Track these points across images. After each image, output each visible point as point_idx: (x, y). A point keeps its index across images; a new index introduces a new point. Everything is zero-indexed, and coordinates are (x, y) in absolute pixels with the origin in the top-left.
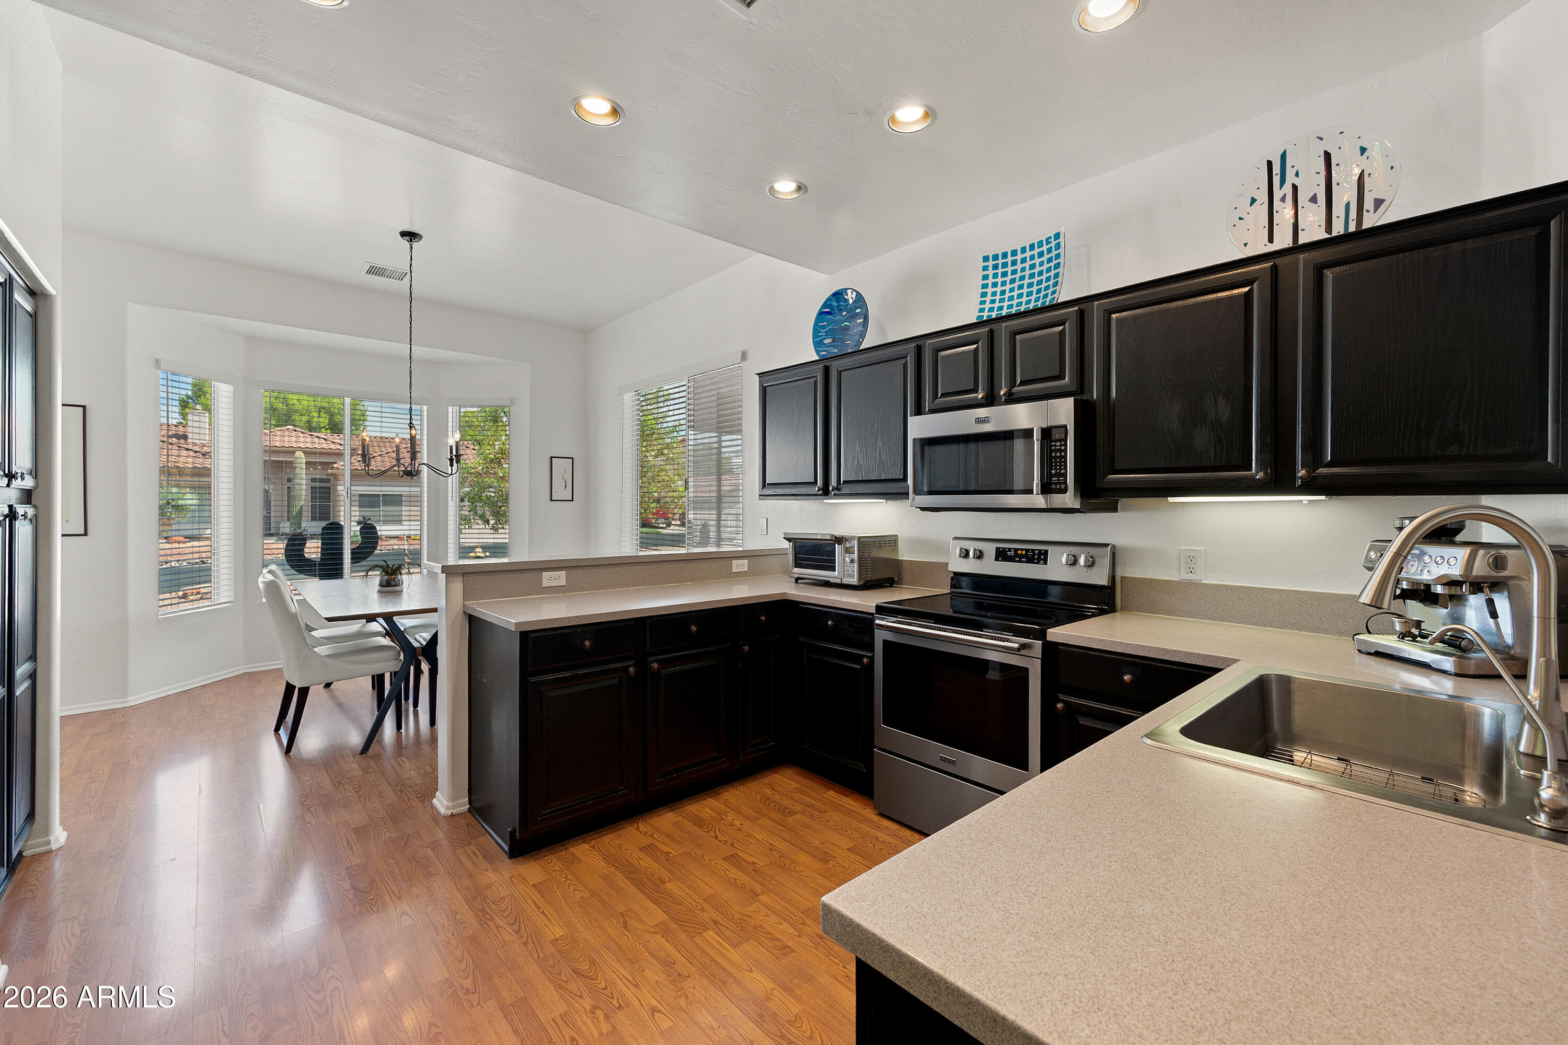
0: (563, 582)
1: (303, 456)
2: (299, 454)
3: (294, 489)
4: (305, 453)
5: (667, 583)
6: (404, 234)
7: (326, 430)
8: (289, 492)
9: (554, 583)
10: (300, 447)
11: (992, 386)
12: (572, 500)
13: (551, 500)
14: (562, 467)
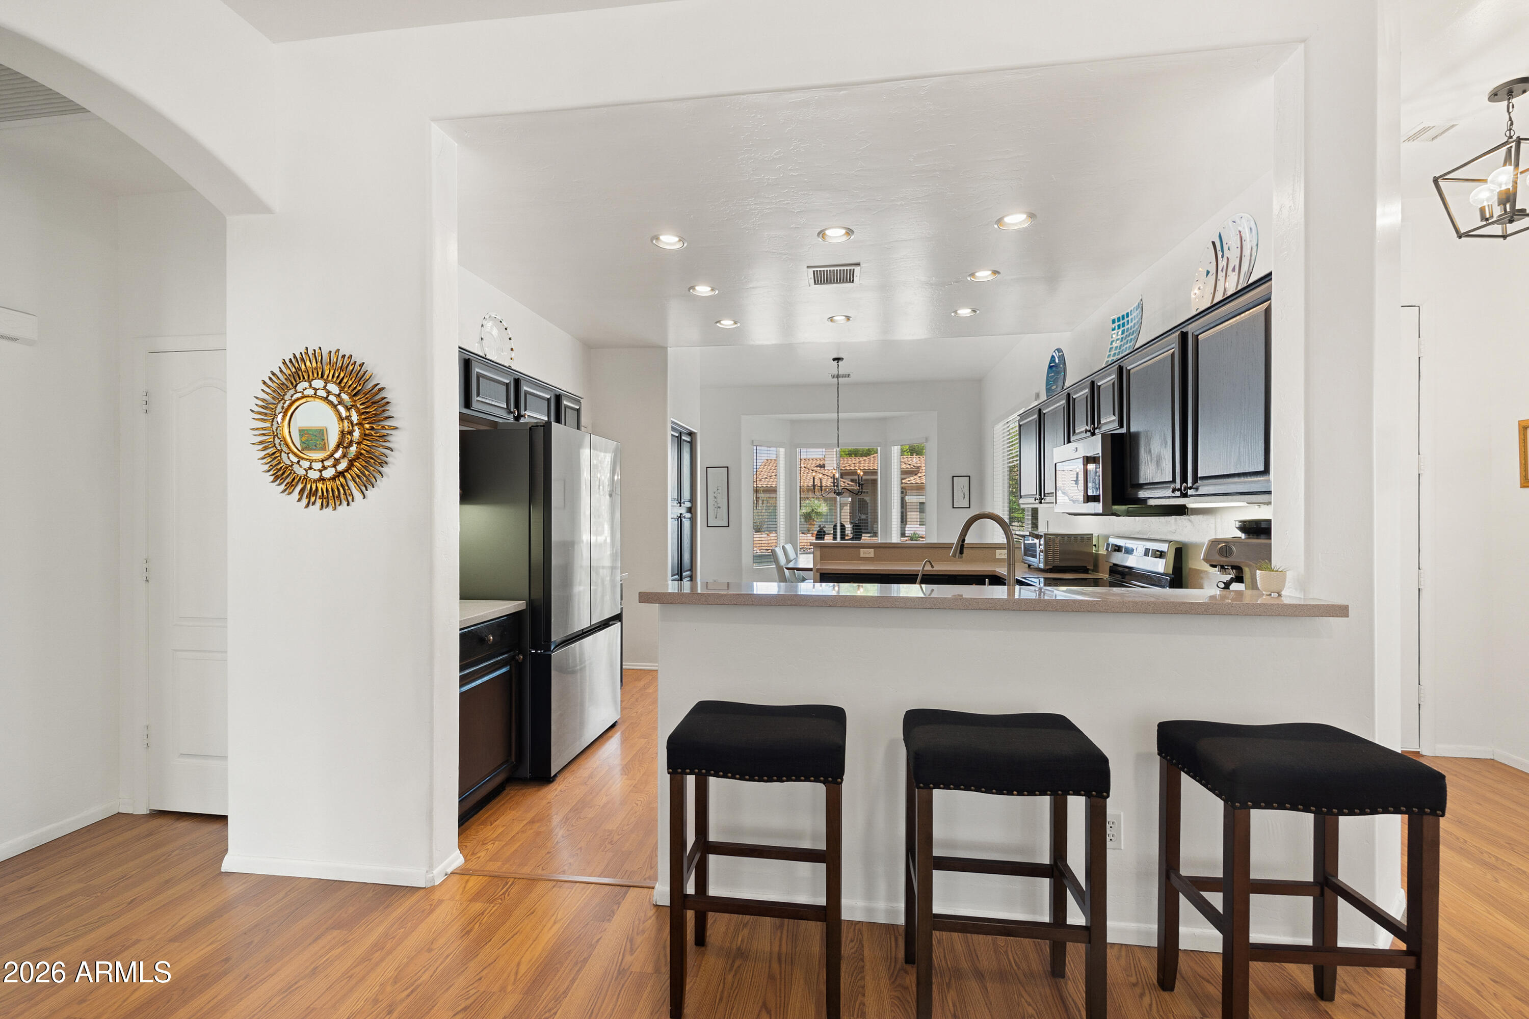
0: (872, 555)
5: (941, 561)
6: (834, 360)
9: (867, 556)
11: (1093, 423)
12: (969, 507)
13: (953, 508)
14: (961, 483)
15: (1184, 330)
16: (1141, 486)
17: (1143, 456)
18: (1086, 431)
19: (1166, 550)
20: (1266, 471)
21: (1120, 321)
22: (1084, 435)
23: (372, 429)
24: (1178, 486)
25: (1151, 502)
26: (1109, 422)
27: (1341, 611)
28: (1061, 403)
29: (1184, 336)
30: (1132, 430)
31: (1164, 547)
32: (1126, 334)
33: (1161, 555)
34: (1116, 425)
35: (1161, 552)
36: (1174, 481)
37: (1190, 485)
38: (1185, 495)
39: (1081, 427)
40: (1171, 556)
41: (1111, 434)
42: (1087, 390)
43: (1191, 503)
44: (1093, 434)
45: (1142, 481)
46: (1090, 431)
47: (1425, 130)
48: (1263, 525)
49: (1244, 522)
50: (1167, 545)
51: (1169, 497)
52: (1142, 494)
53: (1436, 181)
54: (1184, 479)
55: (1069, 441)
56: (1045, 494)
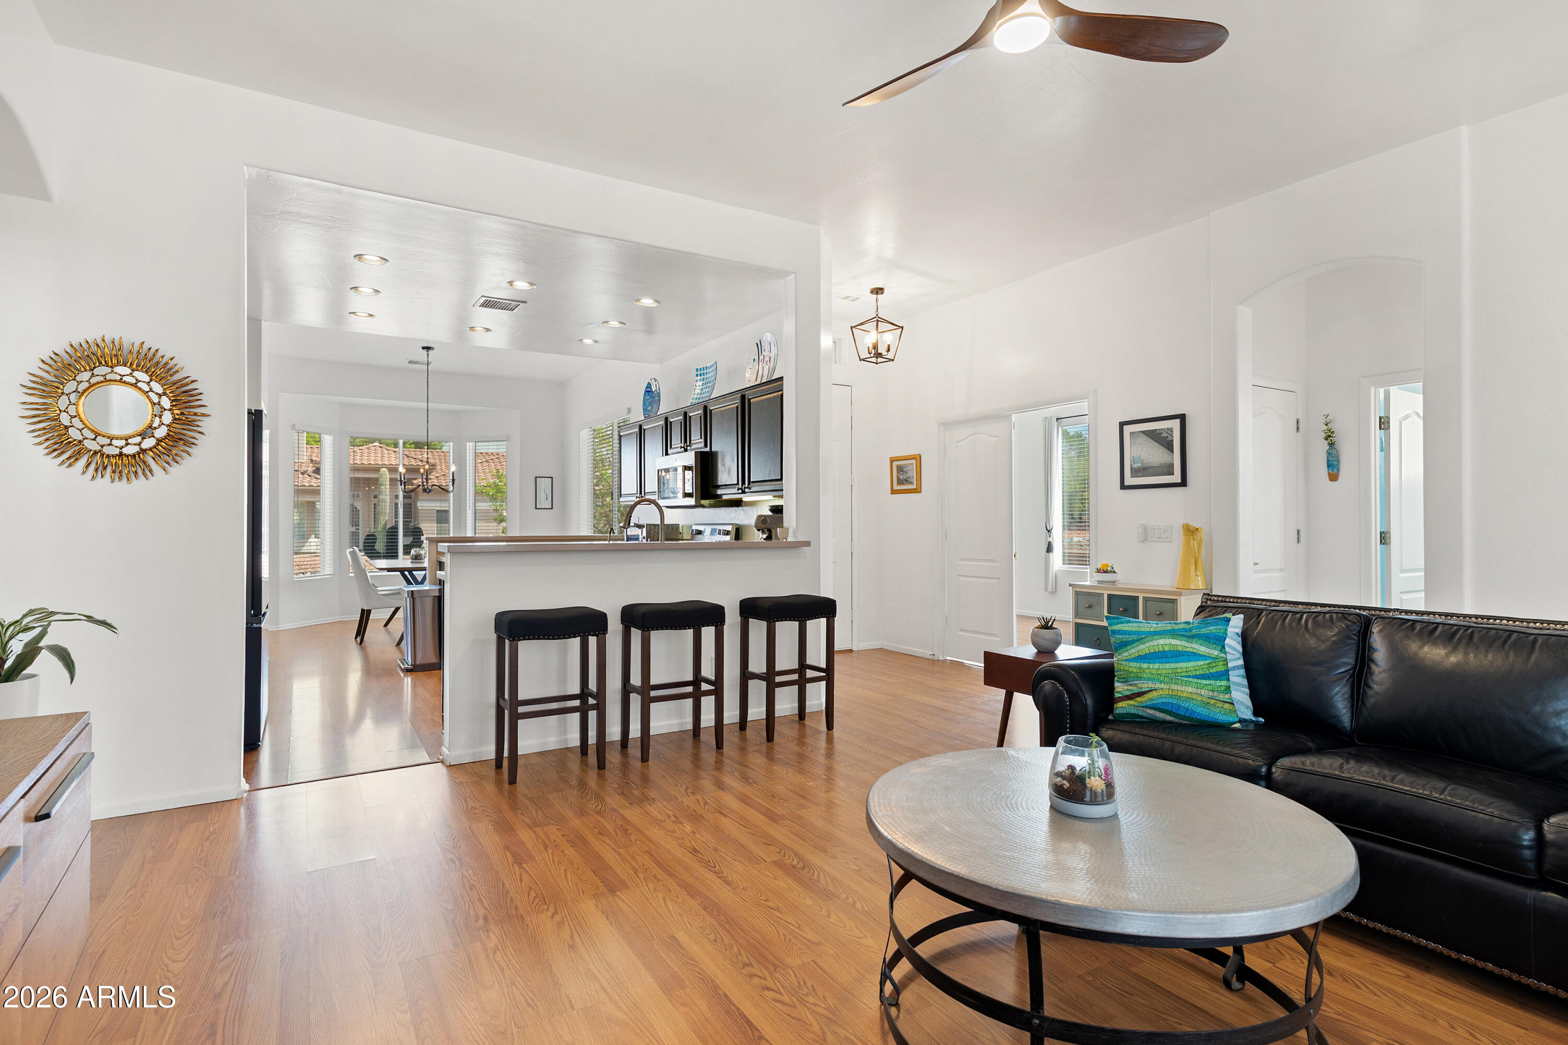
1: (387, 473)
2: (384, 470)
3: (379, 505)
4: (389, 471)
6: (424, 348)
7: (410, 444)
8: (375, 508)
10: (385, 464)
11: (686, 442)
12: (552, 509)
13: (536, 508)
14: (544, 484)
15: (743, 393)
16: (718, 487)
17: (720, 467)
18: (681, 447)
19: (730, 530)
20: (781, 479)
21: (701, 372)
22: (679, 450)
23: (182, 414)
24: (740, 487)
25: (725, 497)
26: (697, 442)
27: (808, 544)
28: (660, 423)
29: (743, 397)
30: (713, 450)
31: (729, 528)
32: (705, 381)
33: (727, 533)
34: (702, 445)
35: (728, 531)
36: (738, 484)
37: (746, 486)
38: (744, 492)
39: (677, 441)
40: (733, 533)
41: (701, 452)
42: (681, 417)
43: (746, 498)
44: (686, 450)
45: (719, 483)
46: (684, 447)
47: (849, 297)
48: (780, 508)
49: (772, 506)
50: (731, 526)
51: (735, 494)
52: (719, 492)
53: (852, 328)
54: (743, 483)
55: (667, 454)
56: (645, 493)
